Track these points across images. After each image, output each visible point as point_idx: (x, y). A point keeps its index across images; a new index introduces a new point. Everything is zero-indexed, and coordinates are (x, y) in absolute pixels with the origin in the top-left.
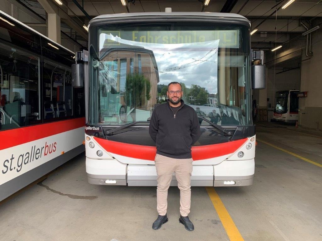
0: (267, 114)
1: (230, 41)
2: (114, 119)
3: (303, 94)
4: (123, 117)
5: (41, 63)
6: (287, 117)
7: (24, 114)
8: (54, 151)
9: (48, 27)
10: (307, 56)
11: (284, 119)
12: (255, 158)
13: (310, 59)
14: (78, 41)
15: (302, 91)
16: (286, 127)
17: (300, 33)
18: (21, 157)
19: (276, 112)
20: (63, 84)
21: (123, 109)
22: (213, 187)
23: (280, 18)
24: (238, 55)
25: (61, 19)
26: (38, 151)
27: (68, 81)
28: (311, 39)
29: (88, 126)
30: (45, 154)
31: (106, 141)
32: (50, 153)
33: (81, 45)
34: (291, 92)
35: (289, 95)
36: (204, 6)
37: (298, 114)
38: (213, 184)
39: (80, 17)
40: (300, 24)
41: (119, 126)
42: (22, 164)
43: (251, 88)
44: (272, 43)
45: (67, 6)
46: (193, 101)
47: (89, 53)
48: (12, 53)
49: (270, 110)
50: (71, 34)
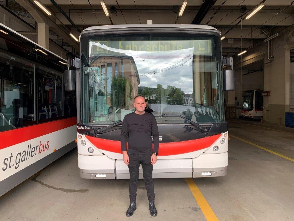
0: (236, 111)
1: (204, 49)
2: (103, 119)
3: (266, 93)
4: (111, 117)
5: (36, 69)
6: (253, 113)
7: (21, 115)
8: (47, 149)
9: (37, 35)
10: (269, 60)
11: (251, 116)
12: (228, 152)
13: (271, 62)
14: (64, 47)
15: (265, 90)
16: (253, 123)
17: (262, 40)
18: (19, 155)
19: (244, 109)
20: (54, 87)
21: (111, 110)
22: (192, 178)
23: (245, 27)
24: (210, 61)
25: (50, 28)
26: (33, 150)
27: (59, 84)
28: (272, 45)
29: (80, 126)
30: (40, 152)
31: (96, 139)
32: (44, 151)
33: (67, 51)
34: (256, 91)
35: (255, 94)
36: (178, 17)
37: (263, 110)
38: (192, 175)
39: (67, 26)
40: (262, 32)
41: (108, 126)
42: (19, 162)
43: (223, 90)
44: (238, 48)
45: (55, 16)
46: (169, 101)
47: (81, 60)
48: (9, 61)
49: (238, 108)
50: (58, 41)
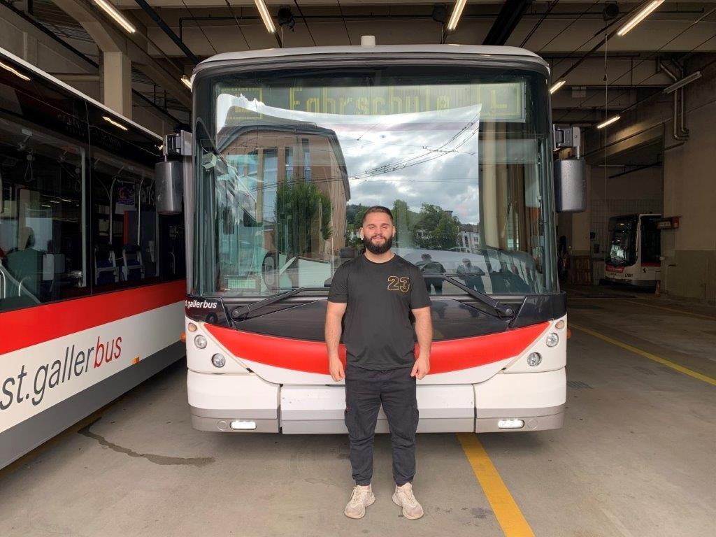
0: (592, 266)
1: (504, 106)
2: (250, 284)
3: (670, 223)
4: (270, 278)
6: (635, 273)
7: (48, 274)
8: (116, 357)
9: (103, 83)
10: (676, 139)
11: (630, 278)
12: (566, 367)
13: (682, 144)
14: (170, 111)
15: (666, 215)
16: (634, 297)
17: (659, 89)
18: (43, 371)
19: (611, 263)
20: (137, 206)
21: (270, 261)
22: (474, 433)
23: (616, 56)
24: (523, 137)
25: (133, 63)
26: (81, 358)
27: (148, 199)
28: (684, 100)
29: (191, 299)
30: (97, 365)
31: (232, 333)
32: (107, 361)
33: (177, 120)
34: (642, 218)
35: (639, 224)
36: (446, 33)
37: (660, 266)
38: (473, 427)
39: (175, 59)
40: (659, 68)
41: (261, 299)
42: (43, 388)
43: (554, 209)
44: (599, 110)
45: (146, 36)
46: (425, 240)
47: (195, 138)
48: (25, 141)
49: (597, 259)
50: (155, 97)
